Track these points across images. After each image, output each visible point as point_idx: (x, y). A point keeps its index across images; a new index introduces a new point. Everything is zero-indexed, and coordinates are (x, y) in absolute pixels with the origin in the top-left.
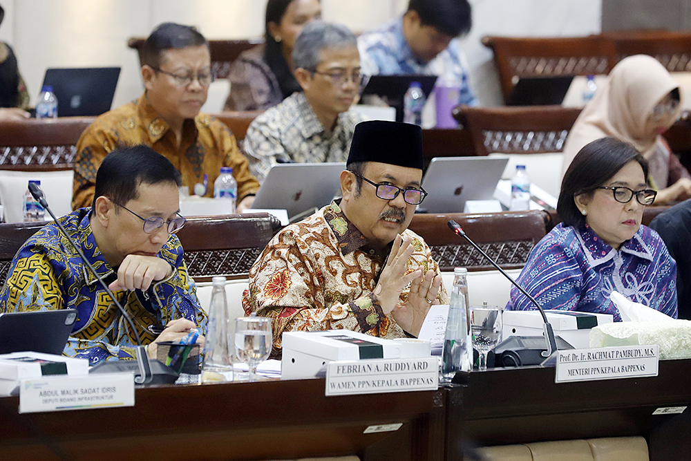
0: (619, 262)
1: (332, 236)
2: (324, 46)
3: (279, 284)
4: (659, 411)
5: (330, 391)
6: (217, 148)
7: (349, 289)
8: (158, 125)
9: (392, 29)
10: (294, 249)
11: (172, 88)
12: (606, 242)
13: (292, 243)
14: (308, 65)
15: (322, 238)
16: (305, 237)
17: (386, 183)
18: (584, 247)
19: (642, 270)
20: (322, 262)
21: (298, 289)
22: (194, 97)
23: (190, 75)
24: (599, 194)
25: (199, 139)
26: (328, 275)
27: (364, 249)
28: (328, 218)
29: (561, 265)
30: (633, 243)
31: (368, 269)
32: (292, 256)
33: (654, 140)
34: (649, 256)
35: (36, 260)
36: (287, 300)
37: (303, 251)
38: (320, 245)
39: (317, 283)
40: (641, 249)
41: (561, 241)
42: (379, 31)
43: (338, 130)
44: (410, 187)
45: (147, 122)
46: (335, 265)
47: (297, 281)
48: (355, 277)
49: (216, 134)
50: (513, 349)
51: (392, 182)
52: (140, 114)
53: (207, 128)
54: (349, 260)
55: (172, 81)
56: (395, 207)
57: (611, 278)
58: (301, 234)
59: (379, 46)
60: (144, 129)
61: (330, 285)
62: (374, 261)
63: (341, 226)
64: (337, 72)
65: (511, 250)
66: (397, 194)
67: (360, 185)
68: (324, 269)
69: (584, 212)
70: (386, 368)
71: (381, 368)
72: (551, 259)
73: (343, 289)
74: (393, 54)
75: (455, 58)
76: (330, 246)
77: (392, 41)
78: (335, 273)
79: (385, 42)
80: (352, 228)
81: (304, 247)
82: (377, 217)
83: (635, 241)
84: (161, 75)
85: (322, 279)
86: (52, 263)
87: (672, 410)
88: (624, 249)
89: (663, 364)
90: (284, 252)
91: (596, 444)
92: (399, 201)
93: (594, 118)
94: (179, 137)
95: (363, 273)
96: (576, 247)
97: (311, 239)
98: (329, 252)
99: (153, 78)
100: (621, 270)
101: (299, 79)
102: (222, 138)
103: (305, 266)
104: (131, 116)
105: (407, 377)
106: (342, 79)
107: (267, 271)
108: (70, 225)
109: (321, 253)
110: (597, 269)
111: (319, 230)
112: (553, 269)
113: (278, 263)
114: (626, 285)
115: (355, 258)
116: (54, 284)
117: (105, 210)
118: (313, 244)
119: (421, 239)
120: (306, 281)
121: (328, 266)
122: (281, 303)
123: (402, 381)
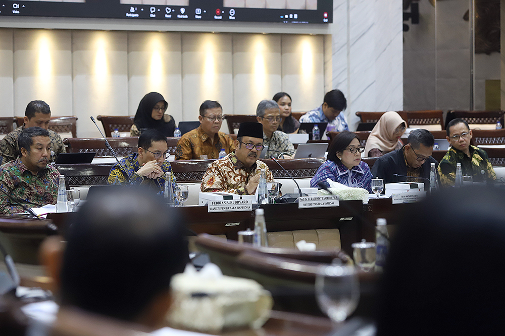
0: (350, 175)
1: (231, 164)
2: (266, 108)
3: (211, 181)
4: (342, 219)
5: (209, 211)
6: (227, 143)
7: (236, 182)
8: (205, 136)
9: (319, 109)
10: (217, 169)
11: (208, 122)
12: (346, 167)
13: (216, 166)
14: (261, 115)
15: (227, 165)
16: (221, 164)
17: (250, 143)
18: (338, 169)
19: (360, 178)
20: (226, 173)
21: (218, 182)
22: (216, 125)
23: (214, 117)
24: (345, 151)
25: (220, 141)
26: (228, 177)
27: (242, 168)
28: (230, 157)
29: (328, 174)
30: (357, 168)
31: (244, 174)
32: (216, 171)
33: (397, 141)
34: (362, 172)
35: (117, 171)
36: (214, 187)
37: (220, 169)
38: (226, 167)
39: (225, 180)
40: (359, 170)
41: (329, 165)
42: (314, 110)
43: (273, 137)
44: (258, 145)
45: (201, 135)
46: (231, 174)
47: (217, 179)
48: (239, 178)
49: (227, 139)
50: (286, 198)
51: (251, 143)
52: (199, 133)
53: (223, 137)
54: (237, 172)
55: (208, 120)
56: (253, 152)
57: (347, 180)
58: (219, 163)
59: (314, 115)
60: (200, 138)
61: (229, 181)
62: (247, 172)
63: (235, 160)
64: (270, 117)
65: (308, 172)
66: (253, 147)
67: (241, 144)
68: (227, 176)
69: (341, 159)
70: (231, 203)
71: (229, 202)
72: (325, 171)
73: (234, 182)
74: (319, 118)
75: (343, 119)
76: (230, 168)
77: (319, 114)
78: (231, 177)
79: (316, 114)
80: (238, 161)
81: (220, 168)
82: (246, 155)
83: (357, 167)
84: (205, 118)
85: (226, 179)
86: (122, 171)
87: (347, 219)
88: (353, 170)
89: (341, 202)
90: (213, 170)
91: (318, 231)
92: (254, 149)
93: (375, 134)
94: (212, 140)
95: (242, 176)
96: (335, 168)
97: (223, 165)
98: (229, 170)
99: (202, 120)
100: (352, 177)
101: (258, 120)
102: (229, 141)
103: (221, 175)
104: (196, 134)
105: (239, 206)
106: (273, 120)
107: (208, 176)
108: (130, 158)
109: (226, 170)
110: (341, 177)
111: (226, 162)
112: (325, 175)
113: (211, 174)
114: (353, 183)
115: (240, 171)
116: (124, 178)
117: (141, 152)
118: (223, 167)
119: (265, 165)
120: (221, 180)
121: (228, 174)
122: (212, 188)
123: (238, 207)
